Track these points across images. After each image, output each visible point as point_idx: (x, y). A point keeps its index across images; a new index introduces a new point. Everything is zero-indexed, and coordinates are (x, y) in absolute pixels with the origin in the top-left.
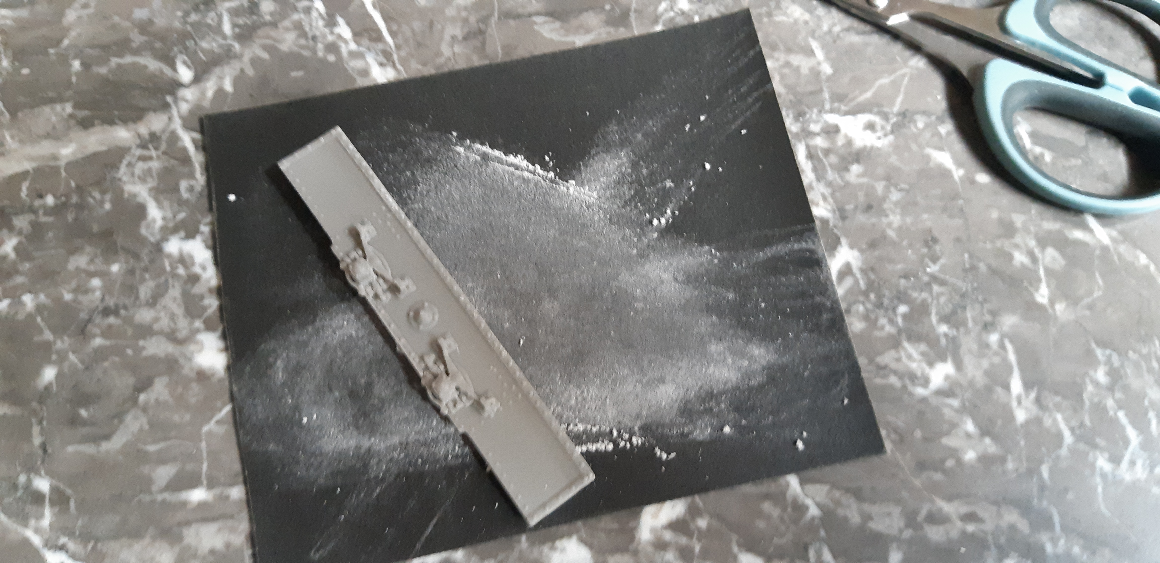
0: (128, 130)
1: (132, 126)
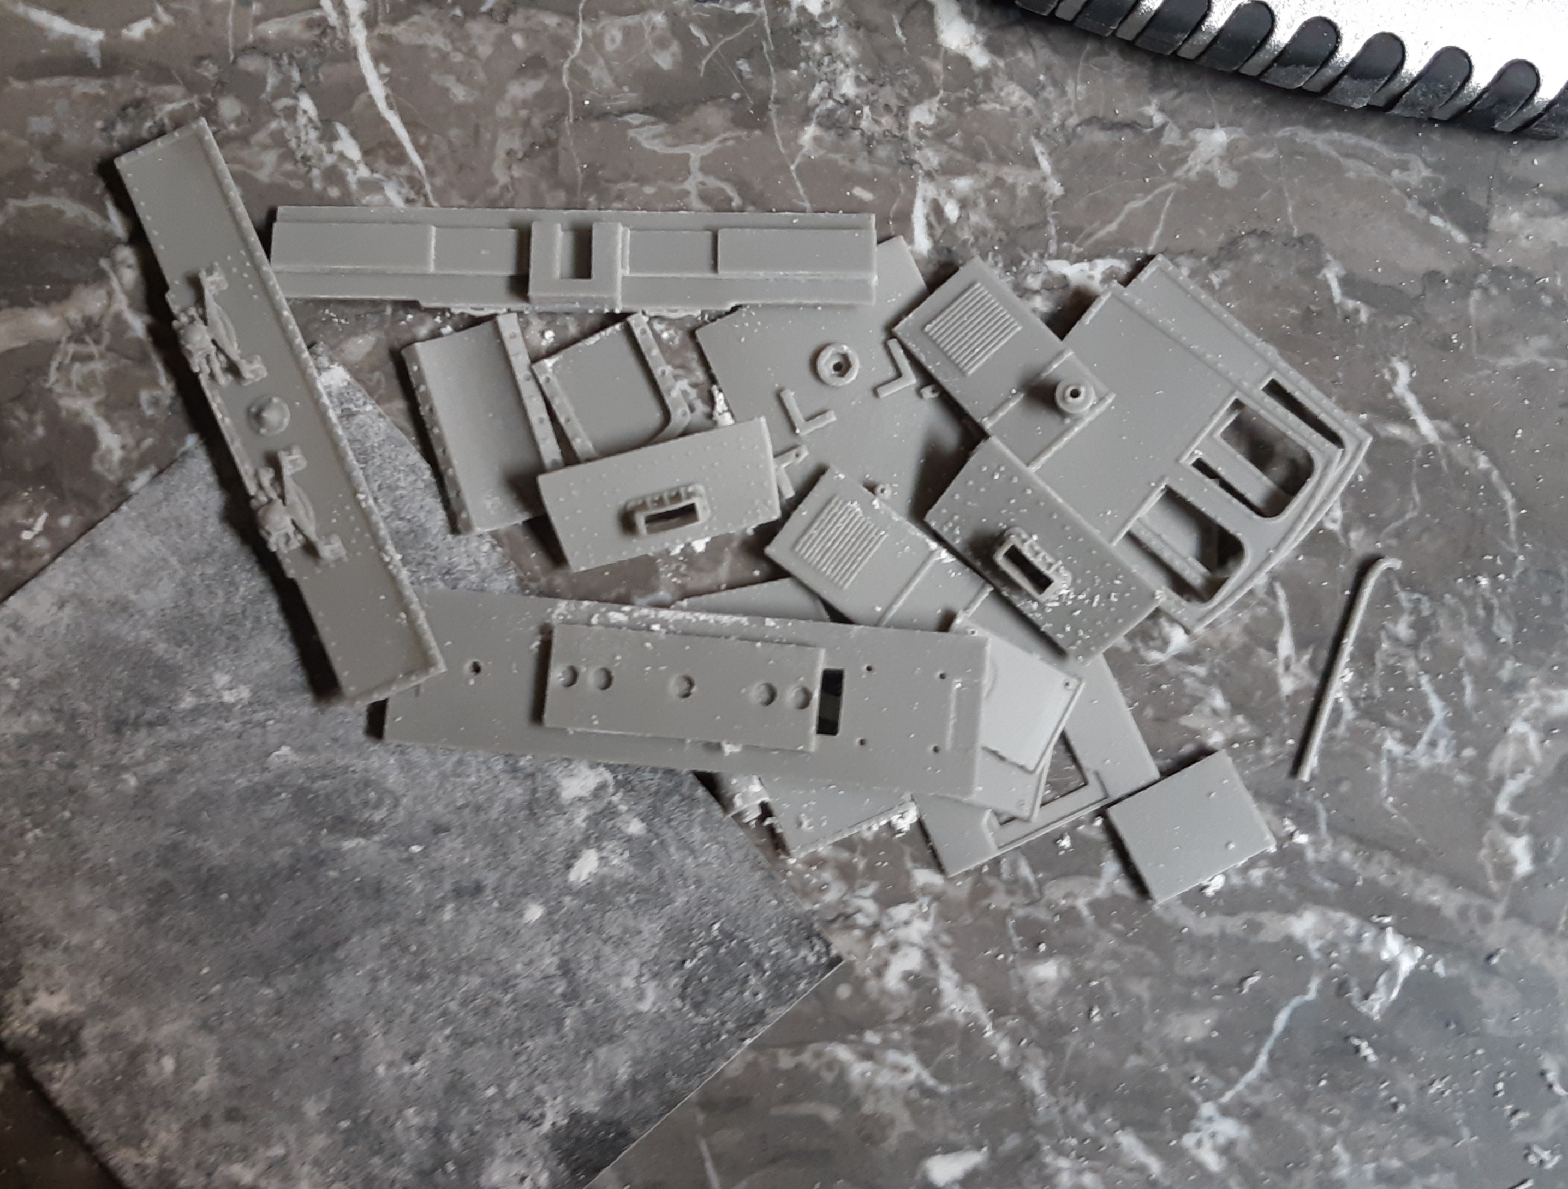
0: (53, 315)
1: (55, 307)
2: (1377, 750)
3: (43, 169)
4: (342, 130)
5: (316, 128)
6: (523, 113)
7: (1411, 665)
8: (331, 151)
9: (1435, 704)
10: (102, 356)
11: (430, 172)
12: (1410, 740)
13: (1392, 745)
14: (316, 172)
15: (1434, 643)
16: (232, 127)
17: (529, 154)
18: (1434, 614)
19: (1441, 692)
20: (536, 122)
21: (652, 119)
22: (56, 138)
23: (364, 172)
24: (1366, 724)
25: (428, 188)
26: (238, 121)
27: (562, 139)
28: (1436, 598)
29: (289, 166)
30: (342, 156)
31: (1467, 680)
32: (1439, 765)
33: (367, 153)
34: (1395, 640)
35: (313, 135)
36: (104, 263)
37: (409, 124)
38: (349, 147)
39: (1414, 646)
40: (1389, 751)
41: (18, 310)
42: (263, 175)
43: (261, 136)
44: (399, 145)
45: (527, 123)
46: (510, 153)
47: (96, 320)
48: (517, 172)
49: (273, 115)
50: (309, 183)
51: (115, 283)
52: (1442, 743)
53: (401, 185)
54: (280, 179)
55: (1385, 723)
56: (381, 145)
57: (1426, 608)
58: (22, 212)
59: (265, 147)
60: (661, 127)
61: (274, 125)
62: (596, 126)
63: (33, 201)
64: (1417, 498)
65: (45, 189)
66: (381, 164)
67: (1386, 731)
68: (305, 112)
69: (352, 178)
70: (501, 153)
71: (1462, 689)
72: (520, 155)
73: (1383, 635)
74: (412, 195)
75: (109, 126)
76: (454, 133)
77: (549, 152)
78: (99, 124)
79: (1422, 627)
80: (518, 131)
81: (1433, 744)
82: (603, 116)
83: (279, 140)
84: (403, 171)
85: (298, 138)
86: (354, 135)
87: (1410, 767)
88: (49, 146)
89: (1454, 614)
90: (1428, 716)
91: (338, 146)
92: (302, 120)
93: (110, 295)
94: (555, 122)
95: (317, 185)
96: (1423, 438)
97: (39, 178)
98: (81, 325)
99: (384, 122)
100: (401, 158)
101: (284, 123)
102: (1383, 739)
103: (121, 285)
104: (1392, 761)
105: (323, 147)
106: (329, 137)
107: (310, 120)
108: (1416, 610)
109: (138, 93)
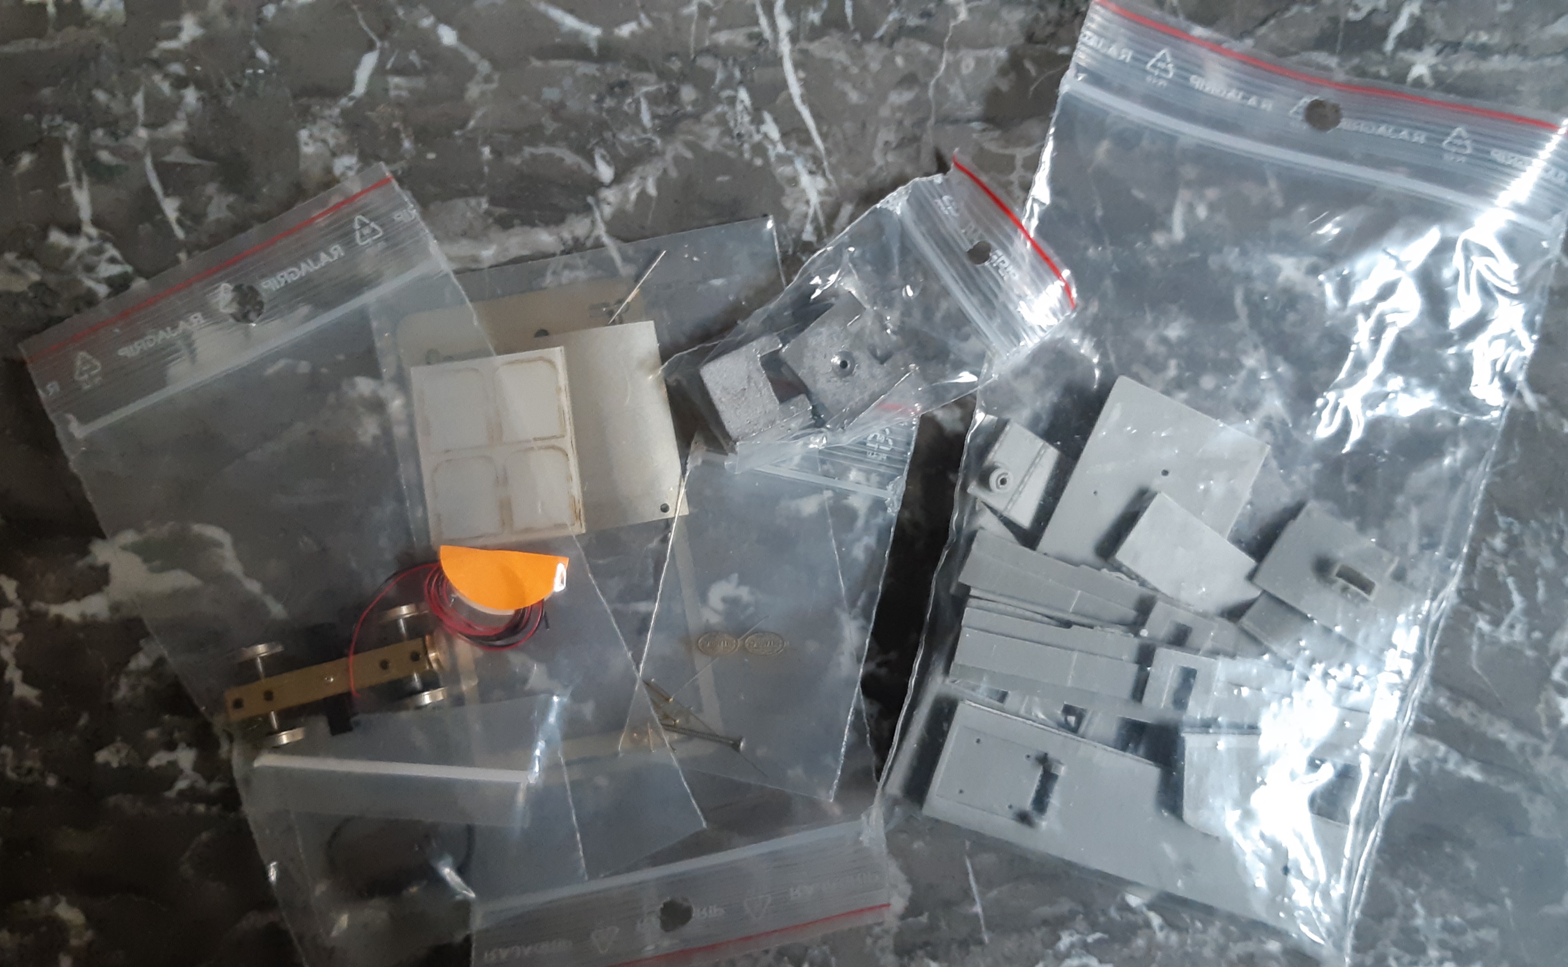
2: (1472, 627)
3: (551, 126)
4: (767, 117)
5: (749, 114)
6: (899, 115)
7: (1502, 569)
8: (758, 131)
9: (1517, 599)
10: (585, 268)
11: (829, 152)
12: (1496, 622)
13: (1483, 624)
14: (746, 146)
15: (1520, 556)
16: (689, 108)
17: (901, 145)
18: (1521, 534)
19: (1521, 591)
20: (907, 123)
21: (992, 126)
22: (562, 105)
23: (781, 149)
24: (1466, 608)
25: (825, 164)
26: (694, 103)
27: (924, 136)
28: (1524, 522)
29: (727, 140)
30: (766, 136)
31: (1540, 584)
32: (1514, 642)
33: (784, 135)
34: (1493, 550)
35: (747, 119)
36: (590, 200)
37: (816, 116)
38: (772, 129)
39: (1505, 555)
40: (1480, 629)
41: (527, 228)
42: (709, 145)
43: (709, 117)
44: (807, 131)
45: (900, 123)
46: (887, 143)
47: (582, 239)
48: (890, 158)
49: (719, 101)
50: (741, 154)
51: (597, 215)
52: (1519, 627)
53: (807, 160)
54: (720, 149)
55: (1479, 609)
56: (794, 130)
57: (1517, 528)
58: (534, 157)
59: (711, 125)
60: (997, 133)
61: (719, 109)
62: (949, 128)
63: (542, 150)
64: (1517, 449)
65: (551, 141)
66: (794, 144)
67: (1479, 615)
68: (742, 101)
69: (772, 154)
70: (880, 143)
71: (1536, 588)
72: (894, 145)
73: (1484, 545)
74: (814, 168)
75: (600, 100)
76: (848, 126)
77: (915, 146)
78: (593, 97)
79: (1513, 542)
80: (893, 127)
81: (1512, 626)
82: (956, 121)
83: (722, 120)
84: (809, 150)
85: (736, 120)
86: (776, 120)
87: (1495, 642)
88: (557, 110)
89: (1536, 536)
90: (1510, 605)
91: (764, 128)
92: (739, 107)
93: (593, 223)
94: (921, 123)
95: (747, 156)
96: (1526, 406)
97: (548, 132)
98: (570, 242)
99: (798, 113)
100: (807, 141)
101: (726, 108)
102: (1477, 620)
103: (602, 216)
104: (1481, 635)
105: (753, 128)
106: (758, 121)
107: (746, 108)
108: (1509, 530)
109: (623, 77)
